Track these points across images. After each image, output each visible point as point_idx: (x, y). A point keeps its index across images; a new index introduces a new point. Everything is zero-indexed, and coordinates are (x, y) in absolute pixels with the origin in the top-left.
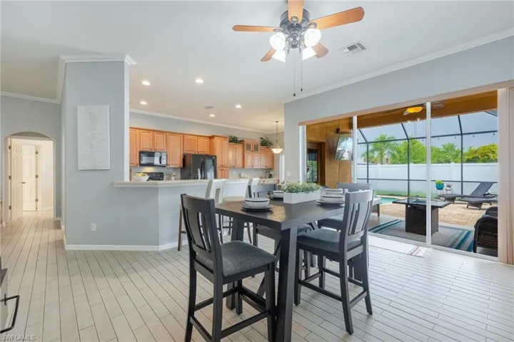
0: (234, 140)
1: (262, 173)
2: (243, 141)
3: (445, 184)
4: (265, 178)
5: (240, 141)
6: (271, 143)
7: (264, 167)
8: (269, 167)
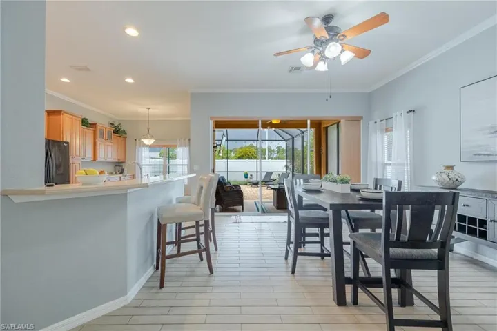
0: (85, 122)
1: (111, 168)
2: (95, 124)
3: (249, 174)
4: (116, 173)
5: (91, 124)
6: (124, 131)
7: (117, 161)
8: (121, 161)
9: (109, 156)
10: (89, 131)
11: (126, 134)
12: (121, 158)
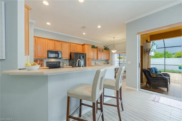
0: (93, 47)
1: (104, 62)
2: (97, 47)
4: (106, 64)
5: (96, 47)
6: (108, 48)
7: (106, 59)
8: (108, 59)
9: (103, 58)
10: (95, 50)
11: (109, 49)
12: (108, 58)
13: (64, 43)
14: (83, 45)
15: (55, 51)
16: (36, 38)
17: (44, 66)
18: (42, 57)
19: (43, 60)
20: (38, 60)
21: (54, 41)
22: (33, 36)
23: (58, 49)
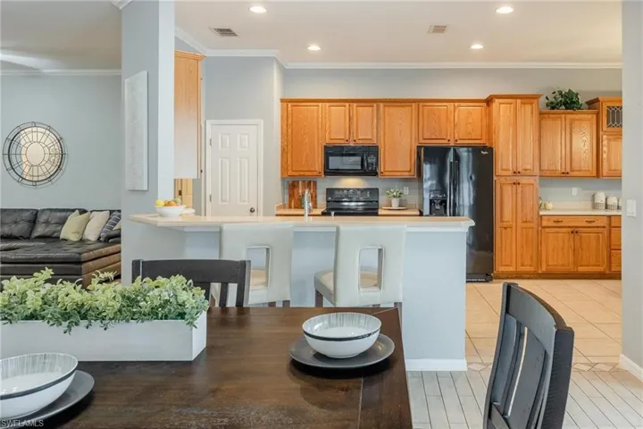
2: (597, 100)
10: (582, 118)
13: (387, 109)
14: (489, 101)
15: (352, 144)
16: (290, 105)
17: (318, 206)
18: (307, 173)
19: (315, 183)
20: (300, 182)
21: (347, 104)
22: (280, 97)
23: (364, 135)
